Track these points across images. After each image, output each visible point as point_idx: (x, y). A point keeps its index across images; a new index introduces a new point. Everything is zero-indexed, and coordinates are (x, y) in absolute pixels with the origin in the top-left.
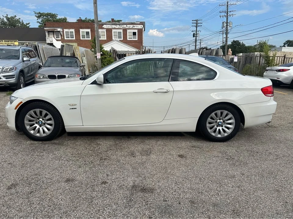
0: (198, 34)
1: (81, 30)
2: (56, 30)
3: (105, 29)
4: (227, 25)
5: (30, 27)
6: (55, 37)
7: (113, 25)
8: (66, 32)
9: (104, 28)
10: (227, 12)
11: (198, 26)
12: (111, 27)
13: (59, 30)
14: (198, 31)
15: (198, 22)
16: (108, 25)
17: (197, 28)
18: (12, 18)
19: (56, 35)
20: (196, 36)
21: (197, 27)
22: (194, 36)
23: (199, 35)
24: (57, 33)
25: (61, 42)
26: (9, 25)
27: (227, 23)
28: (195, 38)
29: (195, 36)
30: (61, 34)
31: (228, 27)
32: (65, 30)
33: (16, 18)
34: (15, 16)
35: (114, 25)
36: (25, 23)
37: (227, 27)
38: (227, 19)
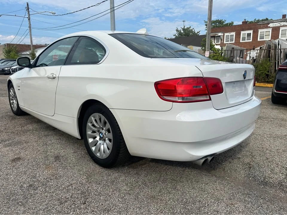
1: (242, 32)
2: (217, 35)
3: (271, 27)
5: (199, 35)
6: (215, 42)
7: (282, 23)
8: (226, 36)
9: (269, 27)
12: (279, 25)
13: (220, 34)
16: (275, 23)
18: (188, 28)
19: (216, 40)
24: (217, 38)
25: (220, 46)
26: (185, 35)
30: (221, 39)
32: (226, 34)
33: (190, 28)
34: (190, 27)
35: (284, 21)
36: (196, 32)
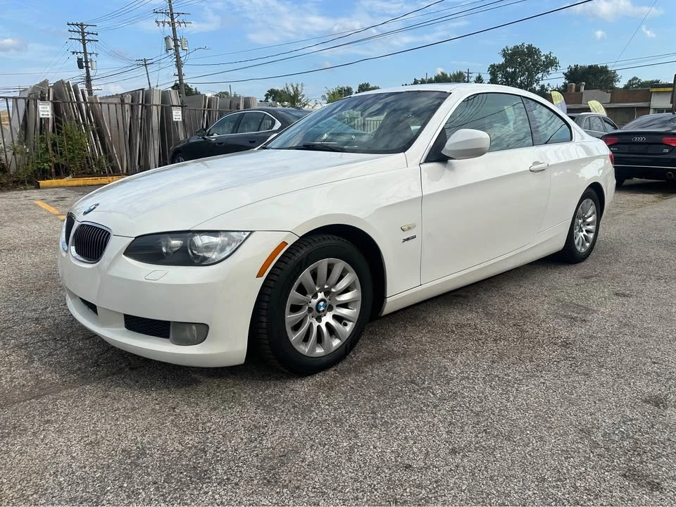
0: (91, 60)
4: (176, 46)
10: (172, 15)
11: (89, 40)
14: (91, 54)
15: (85, 31)
17: (84, 45)
20: (87, 67)
21: (84, 41)
22: (80, 66)
23: (94, 63)
27: (175, 40)
28: (84, 70)
29: (84, 64)
31: (180, 49)
37: (177, 51)
38: (174, 30)
